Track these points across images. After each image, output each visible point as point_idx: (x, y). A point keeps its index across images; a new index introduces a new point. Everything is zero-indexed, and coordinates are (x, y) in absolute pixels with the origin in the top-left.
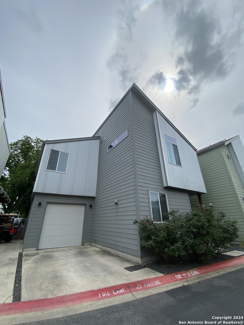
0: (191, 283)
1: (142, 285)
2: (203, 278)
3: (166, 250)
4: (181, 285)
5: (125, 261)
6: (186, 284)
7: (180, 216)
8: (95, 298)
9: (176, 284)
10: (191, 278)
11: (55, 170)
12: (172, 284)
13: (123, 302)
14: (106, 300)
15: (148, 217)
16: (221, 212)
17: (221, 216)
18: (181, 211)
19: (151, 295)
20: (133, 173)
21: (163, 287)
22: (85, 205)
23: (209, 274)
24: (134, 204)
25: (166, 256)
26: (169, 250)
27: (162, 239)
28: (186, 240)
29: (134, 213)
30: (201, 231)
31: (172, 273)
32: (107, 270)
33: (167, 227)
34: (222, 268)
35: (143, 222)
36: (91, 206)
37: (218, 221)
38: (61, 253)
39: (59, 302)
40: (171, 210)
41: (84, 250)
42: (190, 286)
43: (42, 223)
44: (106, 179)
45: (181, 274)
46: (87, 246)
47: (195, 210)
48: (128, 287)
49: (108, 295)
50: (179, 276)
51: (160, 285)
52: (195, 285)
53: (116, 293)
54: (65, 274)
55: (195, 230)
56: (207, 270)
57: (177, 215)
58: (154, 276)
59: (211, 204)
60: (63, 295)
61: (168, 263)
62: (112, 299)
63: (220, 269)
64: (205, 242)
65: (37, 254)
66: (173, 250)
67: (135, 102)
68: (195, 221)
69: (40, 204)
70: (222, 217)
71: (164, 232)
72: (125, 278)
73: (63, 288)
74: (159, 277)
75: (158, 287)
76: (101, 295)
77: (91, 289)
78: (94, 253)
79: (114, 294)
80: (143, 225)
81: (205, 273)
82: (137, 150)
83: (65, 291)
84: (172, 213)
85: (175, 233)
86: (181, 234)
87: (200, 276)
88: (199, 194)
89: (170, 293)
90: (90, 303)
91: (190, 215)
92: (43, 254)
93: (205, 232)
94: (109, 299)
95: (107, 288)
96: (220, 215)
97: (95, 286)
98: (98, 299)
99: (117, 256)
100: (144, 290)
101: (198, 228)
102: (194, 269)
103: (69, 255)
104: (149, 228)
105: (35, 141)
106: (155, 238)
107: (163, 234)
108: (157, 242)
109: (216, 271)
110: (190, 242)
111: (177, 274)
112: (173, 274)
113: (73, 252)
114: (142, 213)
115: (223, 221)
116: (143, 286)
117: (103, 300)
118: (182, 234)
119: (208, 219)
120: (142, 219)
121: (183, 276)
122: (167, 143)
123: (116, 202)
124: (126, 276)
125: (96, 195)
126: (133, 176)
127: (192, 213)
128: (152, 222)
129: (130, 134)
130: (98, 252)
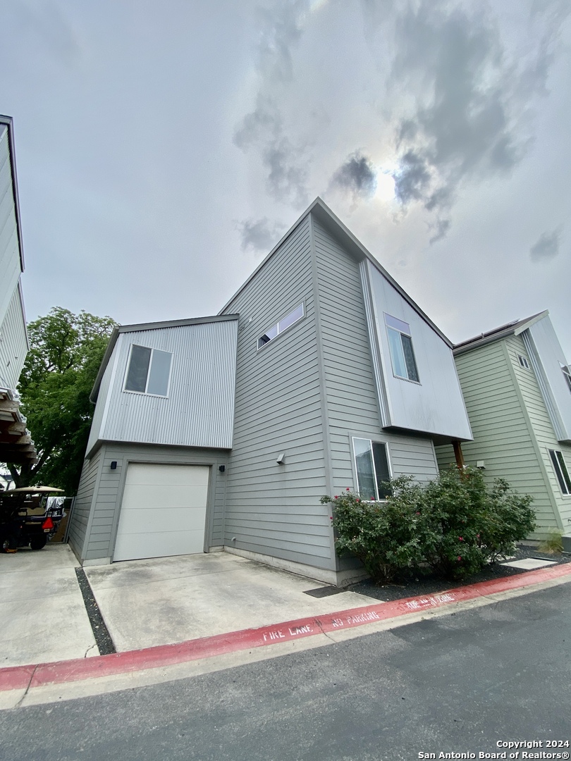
0: (437, 616)
1: (344, 619)
2: (461, 607)
3: (389, 554)
4: (419, 619)
5: (303, 579)
6: (427, 617)
7: (416, 488)
8: (257, 643)
9: (409, 618)
10: (437, 608)
11: (144, 392)
12: (400, 617)
13: (311, 647)
14: (278, 644)
15: (351, 490)
16: (501, 480)
17: (500, 488)
18: (418, 478)
19: (361, 635)
20: (317, 398)
21: (384, 624)
22: (210, 466)
23: (472, 600)
24: (320, 464)
25: (387, 566)
26: (394, 554)
27: (381, 533)
28: (428, 534)
29: (321, 482)
30: (459, 518)
31: (400, 598)
32: (270, 596)
33: (391, 510)
34: (500, 591)
35: (342, 501)
36: (222, 469)
37: (493, 497)
38: (165, 567)
39: (191, 650)
40: (399, 475)
41: (212, 561)
42: (436, 621)
43: (121, 506)
44: (256, 411)
45: (417, 600)
46: (216, 554)
47: (447, 476)
48: (317, 622)
49: (281, 636)
50: (413, 604)
51: (378, 620)
52: (446, 619)
53: (295, 634)
54: (187, 604)
55: (445, 516)
56: (468, 594)
57: (411, 486)
58: (365, 605)
59: (480, 464)
60: (196, 638)
61: (390, 582)
62: (288, 644)
63: (495, 592)
64: (467, 540)
65: (115, 570)
66: (403, 553)
67: (320, 241)
68: (446, 497)
69: (114, 465)
70: (502, 491)
71: (385, 519)
72: (308, 608)
73: (190, 627)
74: (376, 606)
75: (374, 623)
76: (268, 636)
77: (247, 628)
78: (236, 566)
79: (292, 634)
80: (341, 506)
81: (464, 598)
82: (326, 349)
83: (197, 633)
84: (401, 482)
85: (407, 522)
86: (418, 524)
87: (455, 604)
88: (456, 442)
89: (397, 632)
90: (249, 651)
91: (437, 485)
92: (127, 569)
93: (465, 520)
94: (283, 643)
95: (276, 625)
96: (499, 486)
97: (255, 623)
98: (262, 644)
99: (285, 571)
100: (348, 629)
101: (453, 511)
102: (444, 592)
103: (183, 570)
104: (354, 513)
105: (81, 321)
106: (367, 531)
107: (382, 524)
108: (371, 539)
109: (488, 596)
110: (436, 540)
111: (409, 601)
112: (402, 601)
113: (190, 565)
114: (338, 482)
115: (505, 497)
116: (345, 622)
117: (273, 645)
118: (420, 523)
119: (472, 493)
120: (339, 493)
121: (421, 605)
122: (390, 332)
123: (280, 459)
124: (310, 604)
125: (234, 445)
126: (318, 406)
127: (440, 481)
128: (360, 501)
129: (309, 314)
130: (243, 565)
